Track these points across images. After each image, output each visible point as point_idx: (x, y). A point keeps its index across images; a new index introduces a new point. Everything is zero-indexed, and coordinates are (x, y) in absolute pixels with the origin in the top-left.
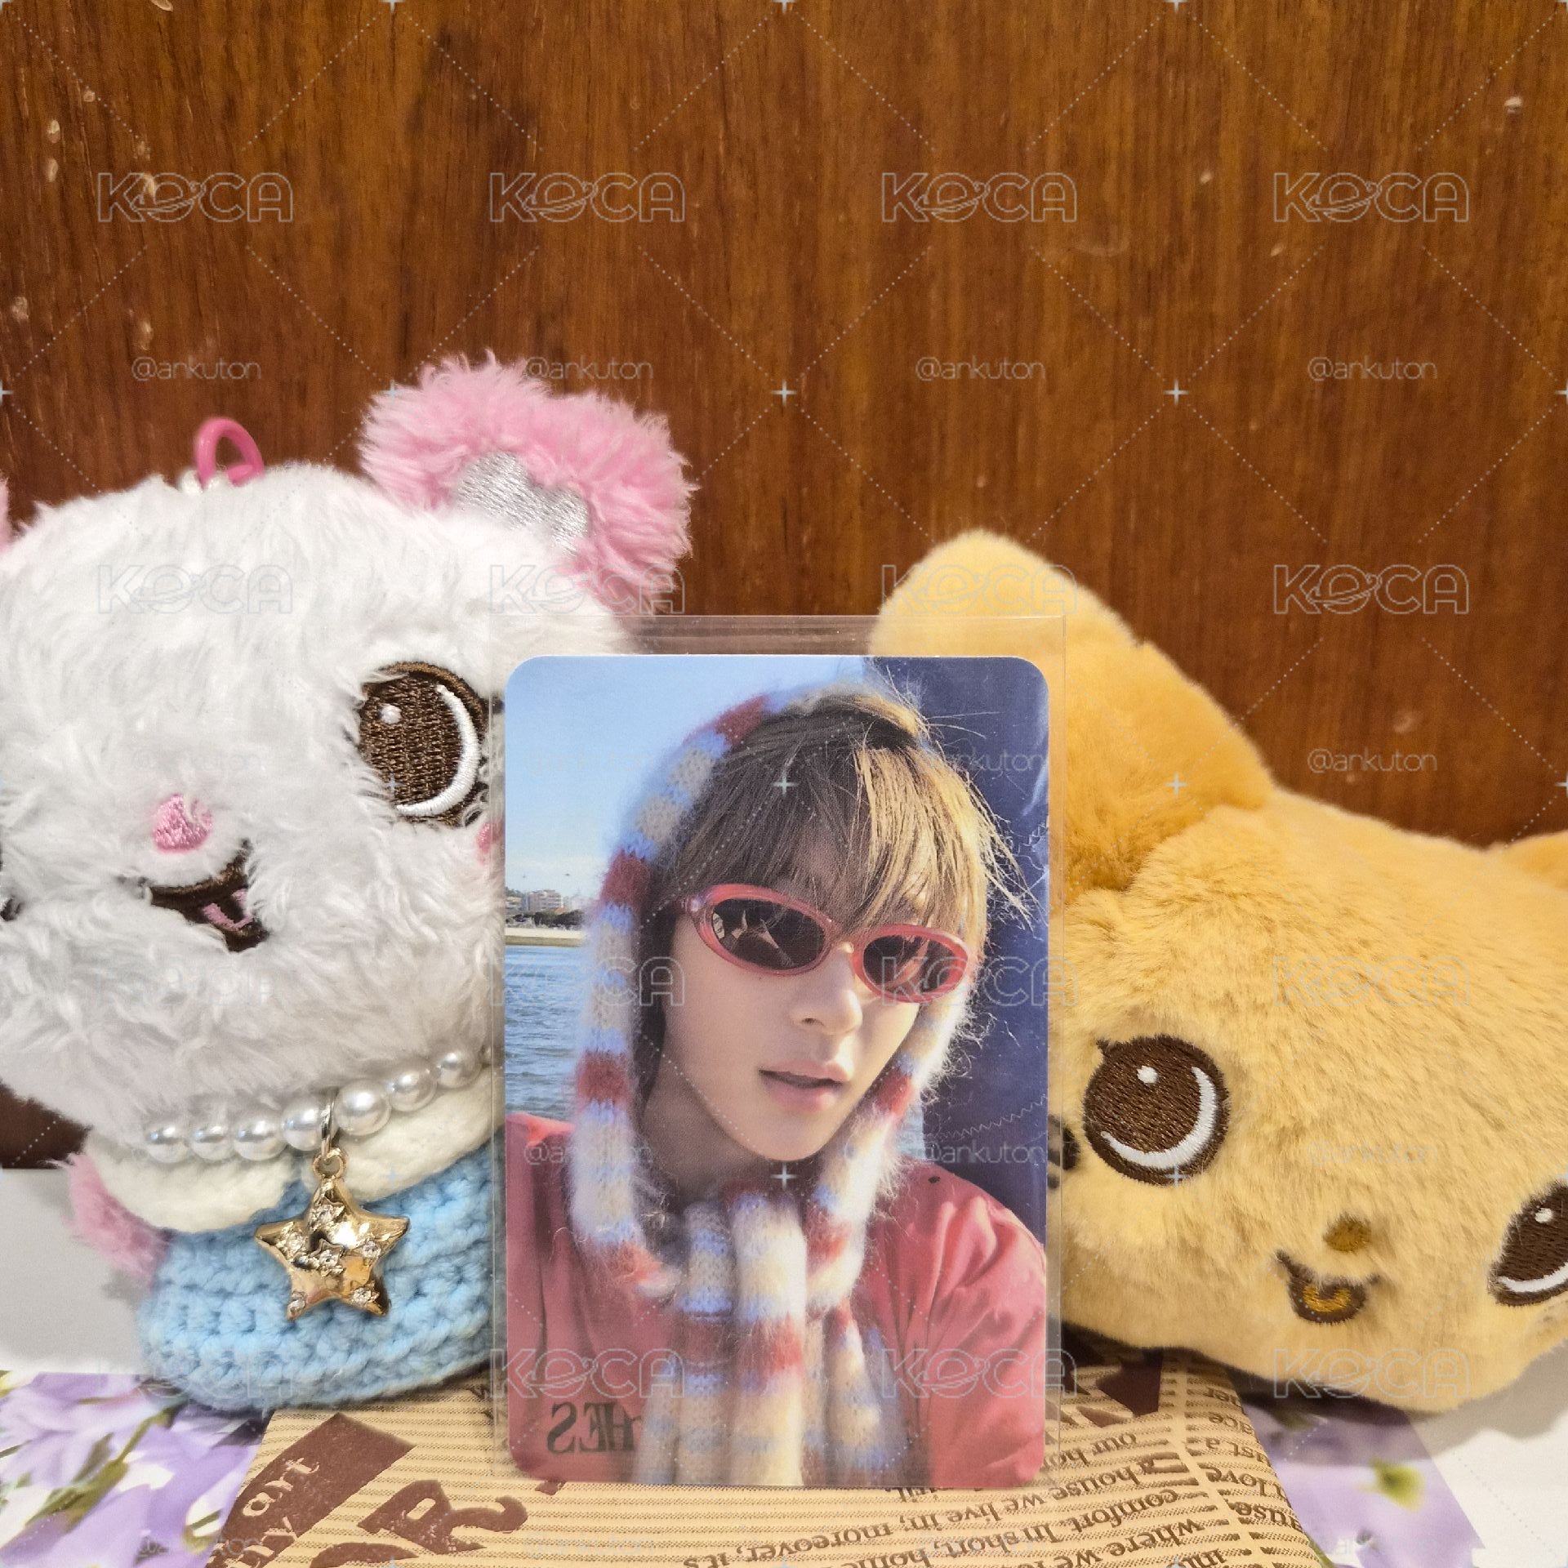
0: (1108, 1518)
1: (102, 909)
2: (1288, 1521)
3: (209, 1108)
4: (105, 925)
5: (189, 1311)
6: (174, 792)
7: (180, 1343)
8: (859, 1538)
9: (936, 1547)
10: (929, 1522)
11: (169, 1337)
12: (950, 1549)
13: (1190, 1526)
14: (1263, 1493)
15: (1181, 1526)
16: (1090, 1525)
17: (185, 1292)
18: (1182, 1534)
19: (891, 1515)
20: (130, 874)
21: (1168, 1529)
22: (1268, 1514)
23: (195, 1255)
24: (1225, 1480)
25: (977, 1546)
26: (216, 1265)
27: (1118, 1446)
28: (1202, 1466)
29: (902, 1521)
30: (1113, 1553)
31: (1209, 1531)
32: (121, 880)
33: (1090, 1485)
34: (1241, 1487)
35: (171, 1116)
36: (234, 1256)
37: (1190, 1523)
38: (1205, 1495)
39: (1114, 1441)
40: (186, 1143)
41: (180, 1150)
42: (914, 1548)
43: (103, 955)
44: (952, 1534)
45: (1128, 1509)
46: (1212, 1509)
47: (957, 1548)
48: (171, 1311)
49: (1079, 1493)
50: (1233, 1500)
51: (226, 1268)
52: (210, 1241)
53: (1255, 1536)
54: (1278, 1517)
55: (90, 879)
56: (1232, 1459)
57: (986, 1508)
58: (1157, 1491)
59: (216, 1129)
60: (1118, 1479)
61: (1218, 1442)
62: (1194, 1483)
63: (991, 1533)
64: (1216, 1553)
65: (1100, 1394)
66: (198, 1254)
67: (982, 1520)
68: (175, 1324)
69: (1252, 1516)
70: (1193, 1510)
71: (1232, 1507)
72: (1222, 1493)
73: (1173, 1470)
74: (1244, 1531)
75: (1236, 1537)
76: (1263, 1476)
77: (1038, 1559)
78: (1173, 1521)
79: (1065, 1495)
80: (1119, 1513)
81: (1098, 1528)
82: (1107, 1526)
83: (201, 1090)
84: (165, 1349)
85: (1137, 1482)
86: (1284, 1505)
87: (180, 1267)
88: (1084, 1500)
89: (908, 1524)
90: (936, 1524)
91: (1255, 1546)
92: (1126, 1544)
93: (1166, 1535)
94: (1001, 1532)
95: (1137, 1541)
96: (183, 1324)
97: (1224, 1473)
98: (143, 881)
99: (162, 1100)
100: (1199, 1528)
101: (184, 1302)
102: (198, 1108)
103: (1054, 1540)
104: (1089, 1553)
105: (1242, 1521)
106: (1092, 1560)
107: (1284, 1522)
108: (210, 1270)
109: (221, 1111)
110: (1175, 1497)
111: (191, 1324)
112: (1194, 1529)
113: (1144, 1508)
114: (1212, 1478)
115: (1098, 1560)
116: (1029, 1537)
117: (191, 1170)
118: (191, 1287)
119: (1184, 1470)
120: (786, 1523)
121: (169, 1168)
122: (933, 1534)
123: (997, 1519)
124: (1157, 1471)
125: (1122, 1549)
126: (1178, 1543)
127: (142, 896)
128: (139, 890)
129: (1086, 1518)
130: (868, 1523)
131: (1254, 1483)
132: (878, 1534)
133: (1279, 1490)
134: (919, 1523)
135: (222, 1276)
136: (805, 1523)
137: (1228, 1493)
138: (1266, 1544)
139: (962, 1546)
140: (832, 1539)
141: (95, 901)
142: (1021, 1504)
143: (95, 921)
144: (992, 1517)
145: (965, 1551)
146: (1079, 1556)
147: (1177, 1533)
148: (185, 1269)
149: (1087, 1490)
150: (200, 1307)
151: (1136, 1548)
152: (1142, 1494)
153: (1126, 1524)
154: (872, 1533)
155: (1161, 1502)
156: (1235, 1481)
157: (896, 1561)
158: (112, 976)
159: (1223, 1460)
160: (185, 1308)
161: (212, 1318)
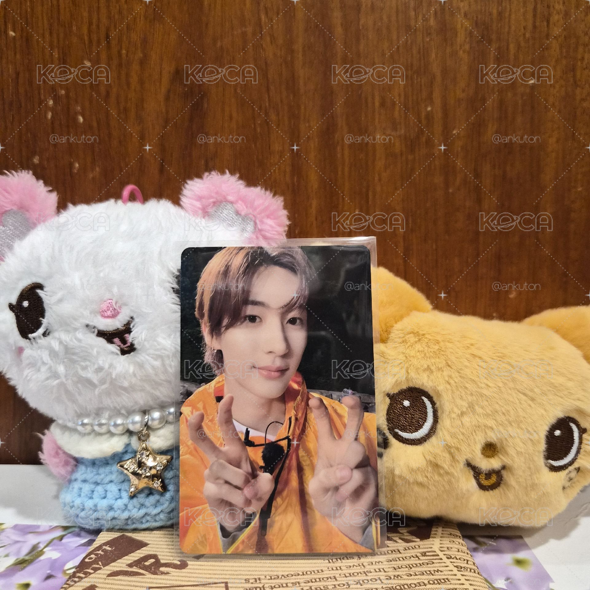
0: (407, 567)
1: (79, 335)
2: (476, 572)
3: (102, 413)
4: (80, 341)
5: (83, 490)
6: (110, 298)
7: (78, 502)
8: (311, 573)
9: (340, 575)
10: (338, 568)
11: (74, 500)
12: (345, 575)
13: (438, 571)
14: (467, 563)
15: (434, 571)
16: (400, 568)
17: (82, 483)
18: (434, 573)
19: (324, 567)
20: (91, 324)
21: (430, 571)
22: (469, 570)
23: (87, 469)
24: (453, 559)
25: (356, 574)
26: (95, 473)
27: (413, 549)
28: (444, 555)
29: (328, 568)
30: (408, 576)
31: (446, 573)
32: (87, 326)
33: (401, 559)
34: (459, 561)
35: (88, 415)
36: (102, 470)
37: (438, 570)
38: (445, 563)
39: (412, 547)
40: (92, 425)
41: (89, 428)
42: (332, 576)
43: (77, 351)
44: (347, 571)
45: (415, 565)
46: (447, 566)
47: (347, 575)
48: (76, 490)
49: (397, 561)
50: (455, 564)
51: (98, 474)
52: (94, 463)
53: (462, 575)
54: (472, 571)
55: (77, 325)
56: (457, 553)
57: (360, 564)
58: (427, 561)
59: (104, 421)
60: (412, 558)
61: (451, 548)
62: (441, 559)
63: (361, 571)
64: (447, 579)
65: (408, 534)
66: (89, 469)
67: (359, 567)
68: (76, 495)
69: (463, 569)
70: (440, 567)
71: (455, 566)
72: (451, 562)
73: (433, 556)
74: (459, 574)
75: (456, 575)
76: (468, 559)
77: (379, 577)
78: (432, 569)
79: (391, 561)
80: (411, 566)
81: (402, 569)
82: (407, 569)
83: (101, 406)
84: (71, 504)
85: (419, 559)
86: (476, 568)
87: (82, 473)
88: (398, 562)
89: (330, 569)
90: (341, 569)
91: (463, 578)
92: (412, 574)
93: (428, 572)
94: (365, 570)
95: (417, 574)
96: (80, 495)
97: (453, 557)
98: (94, 327)
99: (86, 408)
100: (441, 572)
101: (81, 486)
102: (98, 413)
103: (385, 572)
104: (398, 575)
105: (458, 571)
106: (399, 578)
107: (475, 572)
108: (92, 475)
109: (106, 414)
110: (433, 563)
111: (83, 495)
112: (439, 572)
113: (421, 565)
114: (448, 558)
115: (401, 577)
116: (376, 572)
117: (92, 436)
118: (85, 481)
119: (438, 555)
120: (285, 569)
121: (84, 435)
122: (340, 572)
123: (364, 567)
124: (427, 556)
125: (411, 575)
126: (433, 575)
127: (94, 332)
128: (93, 330)
129: (398, 567)
130: (315, 569)
131: (464, 560)
132: (318, 572)
133: (474, 564)
134: (334, 569)
135: (96, 477)
136: (291, 569)
137: (454, 562)
138: (467, 578)
139: (350, 574)
140: (301, 574)
141: (77, 332)
142: (374, 563)
143: (77, 339)
144: (363, 567)
145: (351, 576)
146: (394, 576)
147: (433, 572)
148: (83, 473)
149: (400, 560)
150: (87, 488)
151: (416, 575)
152: (421, 562)
153: (413, 569)
154: (316, 572)
155: (428, 564)
156: (457, 559)
157: (324, 579)
158: (79, 359)
159: (452, 553)
160: (81, 489)
161: (90, 492)
